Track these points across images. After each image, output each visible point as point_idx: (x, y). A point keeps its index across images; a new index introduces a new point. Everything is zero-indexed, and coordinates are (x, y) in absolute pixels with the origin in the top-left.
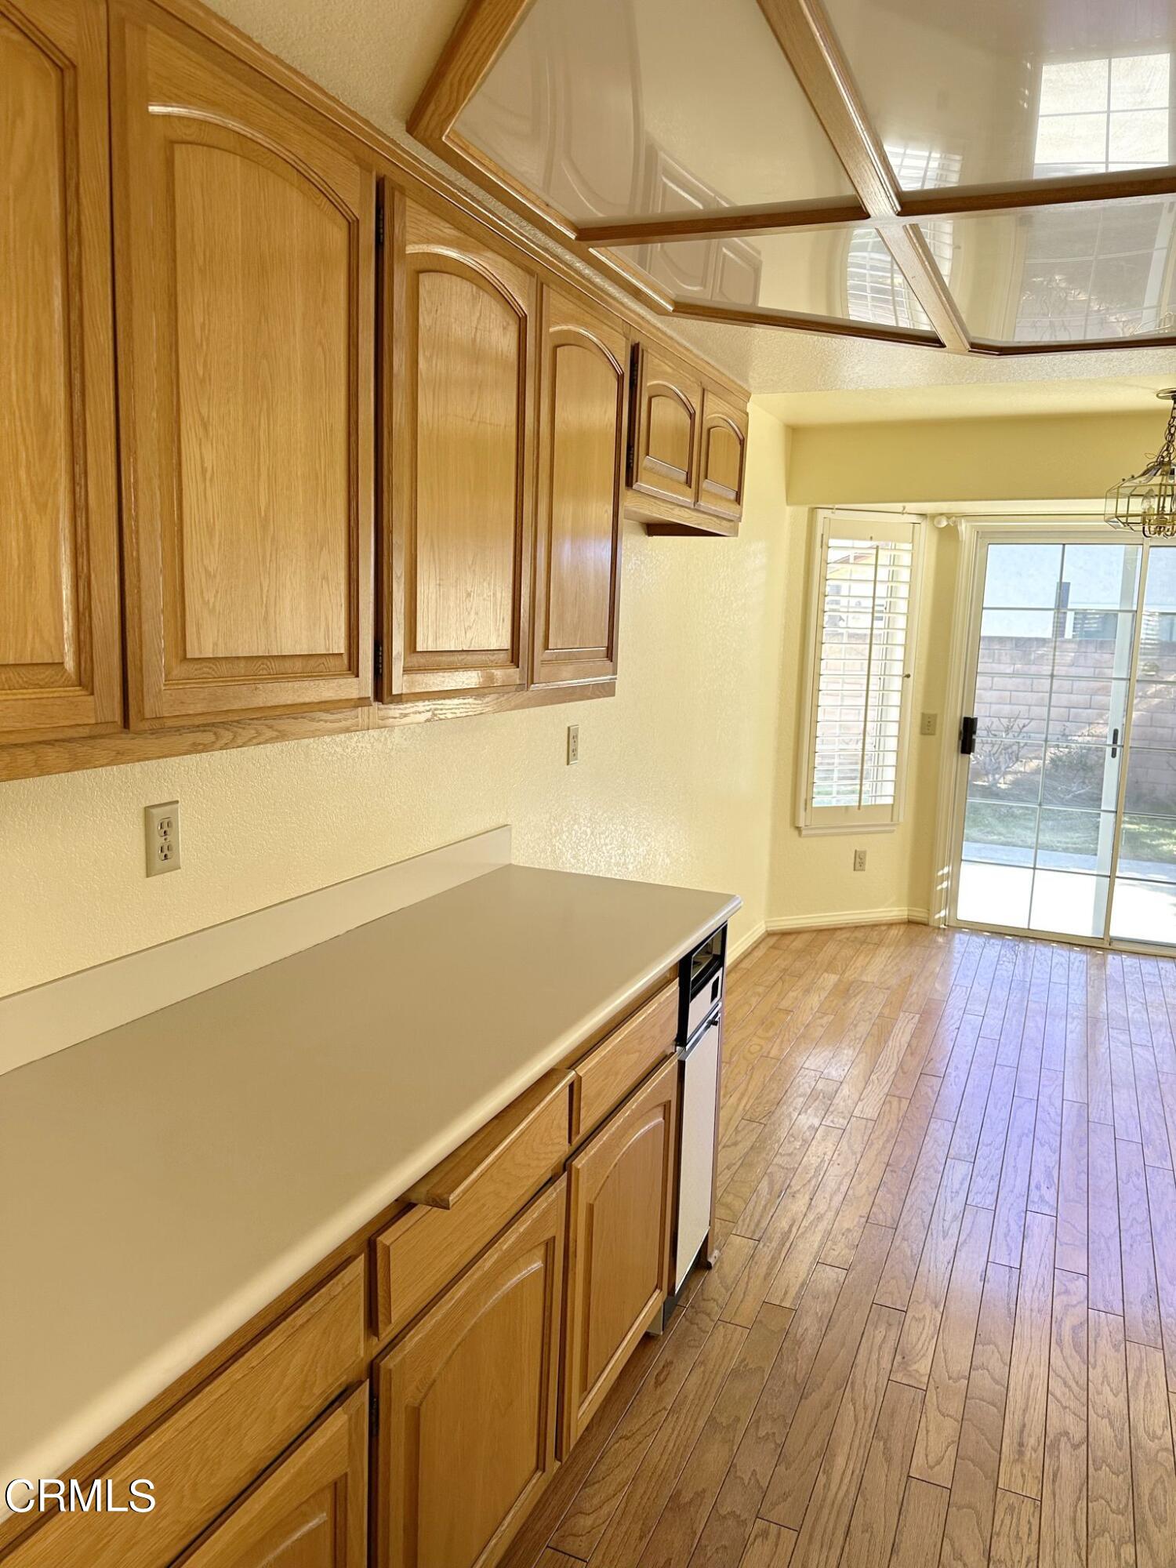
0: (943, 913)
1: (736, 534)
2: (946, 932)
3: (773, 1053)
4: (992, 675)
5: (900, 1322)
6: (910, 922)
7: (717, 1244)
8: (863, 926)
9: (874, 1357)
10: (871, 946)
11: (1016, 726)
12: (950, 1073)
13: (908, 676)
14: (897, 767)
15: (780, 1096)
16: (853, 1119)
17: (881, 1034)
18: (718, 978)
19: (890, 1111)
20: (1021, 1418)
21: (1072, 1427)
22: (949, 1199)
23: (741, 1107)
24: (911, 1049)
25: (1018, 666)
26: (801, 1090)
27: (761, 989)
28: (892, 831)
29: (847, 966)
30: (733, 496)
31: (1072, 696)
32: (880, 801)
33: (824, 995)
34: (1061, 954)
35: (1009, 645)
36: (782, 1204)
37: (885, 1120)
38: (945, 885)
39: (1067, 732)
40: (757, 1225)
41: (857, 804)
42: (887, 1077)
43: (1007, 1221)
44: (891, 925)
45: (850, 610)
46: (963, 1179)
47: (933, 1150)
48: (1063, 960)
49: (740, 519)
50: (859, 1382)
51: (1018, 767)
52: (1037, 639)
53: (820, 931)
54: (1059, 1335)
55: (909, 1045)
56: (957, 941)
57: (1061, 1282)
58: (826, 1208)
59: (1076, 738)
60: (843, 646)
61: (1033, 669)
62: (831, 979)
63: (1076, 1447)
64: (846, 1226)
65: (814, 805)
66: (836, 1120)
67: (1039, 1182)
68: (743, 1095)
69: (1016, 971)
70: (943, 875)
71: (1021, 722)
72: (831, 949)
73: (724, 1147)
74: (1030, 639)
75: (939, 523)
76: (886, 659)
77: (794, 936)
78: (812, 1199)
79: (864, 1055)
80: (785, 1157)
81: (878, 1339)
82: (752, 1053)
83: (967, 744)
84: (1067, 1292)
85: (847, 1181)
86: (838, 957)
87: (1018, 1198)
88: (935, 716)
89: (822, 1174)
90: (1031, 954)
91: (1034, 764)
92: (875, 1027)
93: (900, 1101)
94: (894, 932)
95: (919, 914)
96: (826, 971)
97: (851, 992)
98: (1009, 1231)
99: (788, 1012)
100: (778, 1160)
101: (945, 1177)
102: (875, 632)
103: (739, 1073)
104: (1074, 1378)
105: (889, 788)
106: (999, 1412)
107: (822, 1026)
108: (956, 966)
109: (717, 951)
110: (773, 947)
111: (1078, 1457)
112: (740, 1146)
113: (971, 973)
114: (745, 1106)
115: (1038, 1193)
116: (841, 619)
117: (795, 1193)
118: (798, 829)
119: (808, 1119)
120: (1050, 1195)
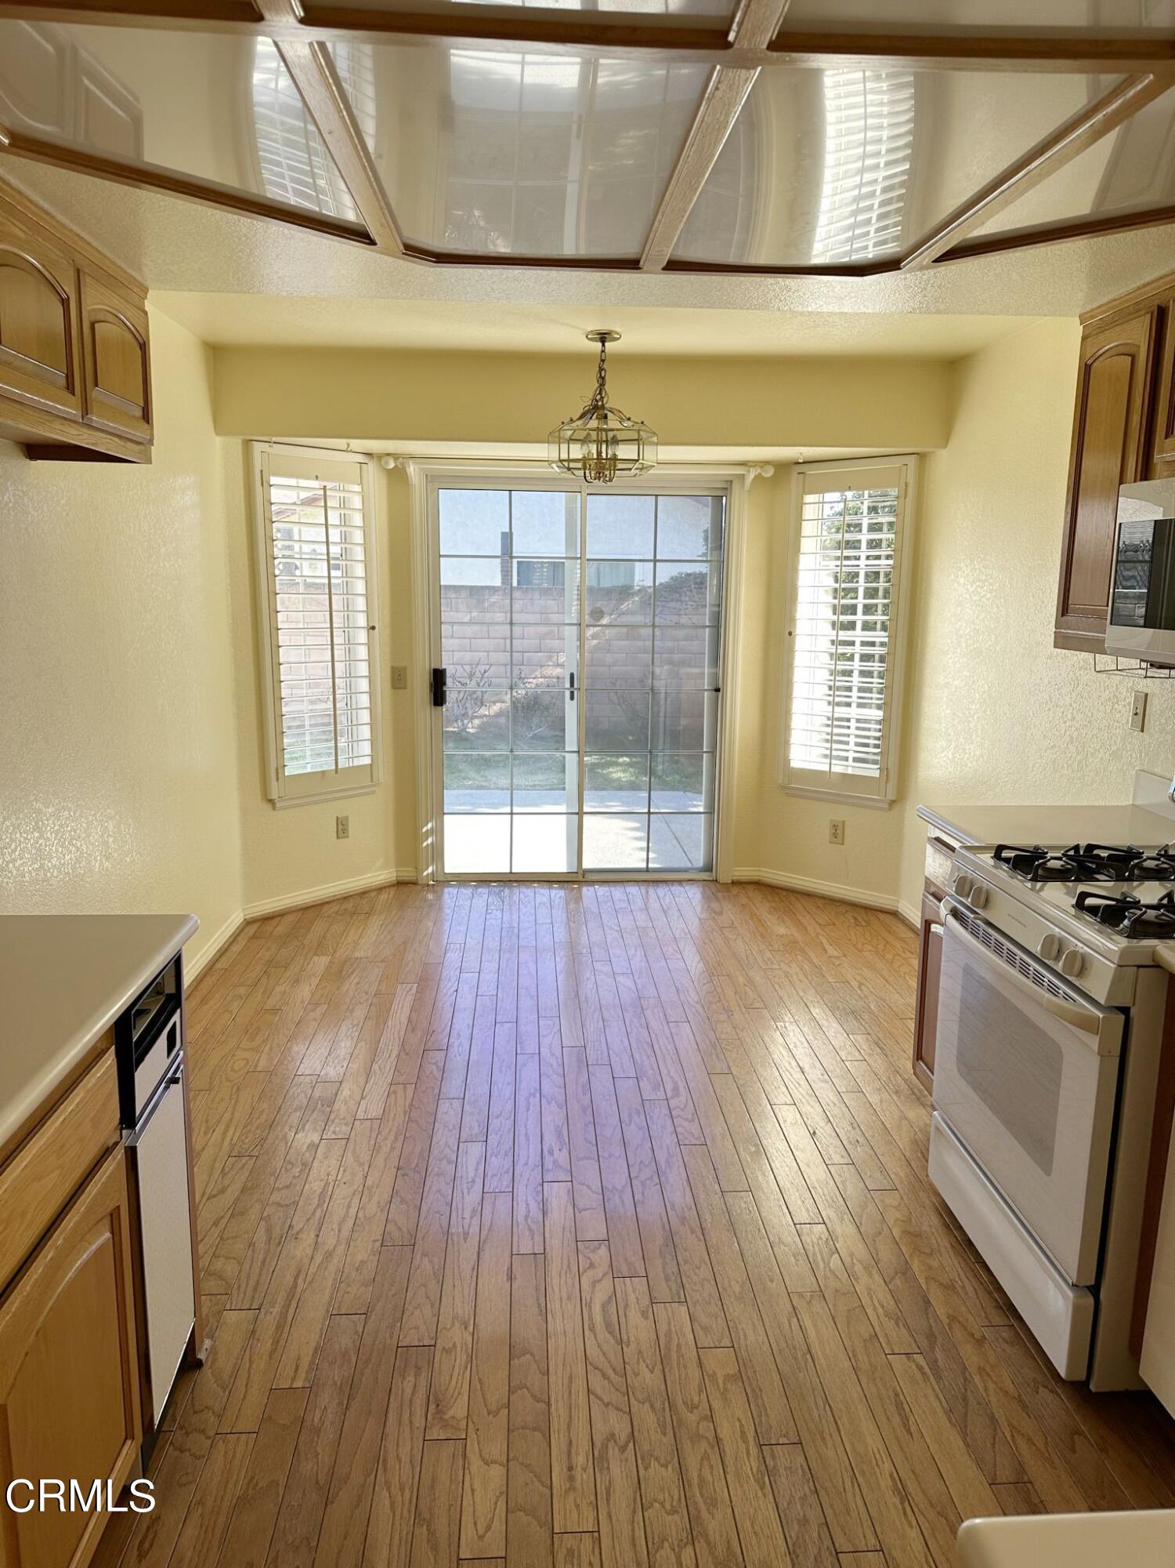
0: (430, 870)
1: (149, 461)
2: (436, 888)
3: (262, 1064)
4: (452, 624)
5: (429, 1362)
6: (400, 884)
7: (207, 1329)
8: (351, 896)
9: (406, 1416)
10: (363, 916)
11: (478, 672)
12: (454, 1043)
13: (373, 628)
14: (372, 725)
15: (272, 1116)
16: (357, 1123)
17: (381, 1013)
18: (175, 1024)
19: (395, 1104)
20: (567, 1434)
21: (617, 1425)
22: (466, 1191)
23: (226, 1143)
24: (411, 1023)
25: (474, 614)
26: (296, 1103)
27: (242, 991)
28: (373, 792)
29: (338, 944)
30: (139, 413)
31: (525, 641)
32: (357, 762)
33: (315, 981)
34: (543, 893)
35: (464, 594)
36: (284, 1252)
37: (392, 1115)
38: (430, 841)
39: (523, 675)
40: (255, 1289)
41: (334, 768)
42: (389, 1064)
43: (526, 1201)
44: (380, 889)
45: (304, 556)
46: (478, 1164)
47: (444, 1138)
48: (544, 899)
49: (151, 442)
50: (391, 1456)
51: (484, 711)
52: (488, 588)
53: (306, 909)
54: (591, 1318)
55: (409, 1021)
56: (446, 896)
57: (585, 1256)
58: (334, 1242)
59: (531, 680)
60: (300, 596)
61: (488, 617)
62: (321, 962)
63: (623, 1449)
64: (359, 1258)
65: (286, 774)
66: (338, 1129)
67: (551, 1145)
68: (228, 1127)
69: (505, 918)
70: (427, 831)
71: (482, 668)
72: (319, 928)
73: (208, 1199)
74: (482, 588)
75: (387, 463)
76: (348, 608)
77: (277, 920)
78: (318, 1236)
79: (363, 1043)
80: (284, 1191)
81: (409, 1390)
82: (236, 1072)
83: (438, 696)
84: (592, 1266)
85: (356, 1200)
86: (328, 935)
87: (533, 1170)
88: (405, 669)
89: (327, 1201)
90: (516, 898)
91: (496, 708)
92: (373, 1008)
93: (405, 1088)
94: (384, 896)
95: (408, 874)
96: (315, 954)
97: (344, 972)
98: (529, 1211)
99: (275, 1011)
100: (276, 1197)
101: (459, 1166)
102: (333, 581)
103: (222, 1100)
104: (611, 1366)
105: (366, 748)
106: (544, 1436)
107: (315, 1020)
108: (449, 923)
109: (170, 989)
110: (253, 937)
111: (627, 1460)
112: (230, 1190)
113: (463, 928)
114: (232, 1139)
115: (552, 1159)
116: (297, 568)
117: (297, 1234)
118: (271, 802)
119: (306, 1136)
120: (562, 1157)
